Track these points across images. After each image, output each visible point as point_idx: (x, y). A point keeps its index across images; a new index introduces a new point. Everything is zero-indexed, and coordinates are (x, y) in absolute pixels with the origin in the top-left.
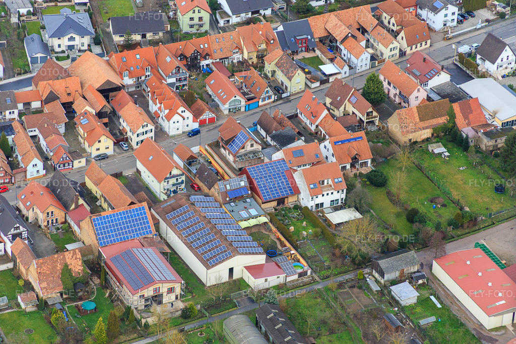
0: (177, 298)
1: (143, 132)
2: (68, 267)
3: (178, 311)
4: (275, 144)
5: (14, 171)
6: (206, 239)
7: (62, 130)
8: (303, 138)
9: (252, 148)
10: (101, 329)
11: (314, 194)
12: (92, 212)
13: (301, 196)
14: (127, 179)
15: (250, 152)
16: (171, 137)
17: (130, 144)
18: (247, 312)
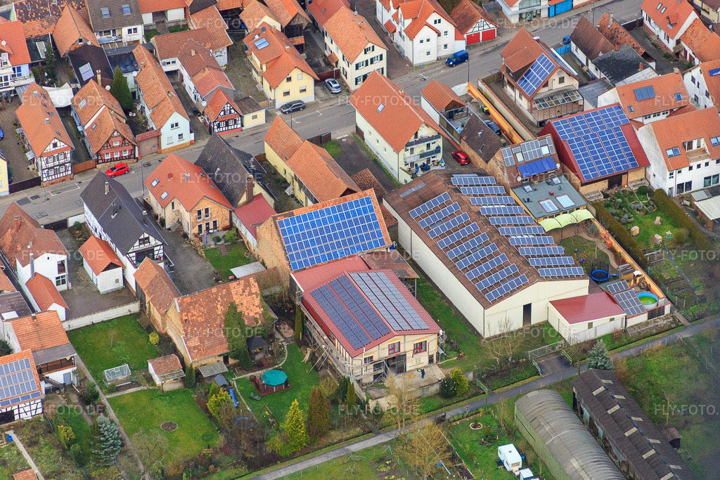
0: (431, 361)
1: (367, 61)
2: (235, 308)
3: (432, 384)
4: (603, 76)
5: (139, 137)
6: (482, 253)
7: (222, 59)
8: (653, 64)
9: (562, 85)
10: (297, 421)
11: (674, 166)
12: (279, 208)
13: (652, 170)
14: (339, 146)
15: (558, 93)
16: (417, 67)
17: (344, 82)
18: (557, 384)
